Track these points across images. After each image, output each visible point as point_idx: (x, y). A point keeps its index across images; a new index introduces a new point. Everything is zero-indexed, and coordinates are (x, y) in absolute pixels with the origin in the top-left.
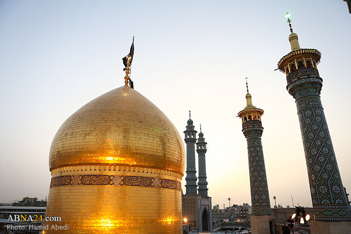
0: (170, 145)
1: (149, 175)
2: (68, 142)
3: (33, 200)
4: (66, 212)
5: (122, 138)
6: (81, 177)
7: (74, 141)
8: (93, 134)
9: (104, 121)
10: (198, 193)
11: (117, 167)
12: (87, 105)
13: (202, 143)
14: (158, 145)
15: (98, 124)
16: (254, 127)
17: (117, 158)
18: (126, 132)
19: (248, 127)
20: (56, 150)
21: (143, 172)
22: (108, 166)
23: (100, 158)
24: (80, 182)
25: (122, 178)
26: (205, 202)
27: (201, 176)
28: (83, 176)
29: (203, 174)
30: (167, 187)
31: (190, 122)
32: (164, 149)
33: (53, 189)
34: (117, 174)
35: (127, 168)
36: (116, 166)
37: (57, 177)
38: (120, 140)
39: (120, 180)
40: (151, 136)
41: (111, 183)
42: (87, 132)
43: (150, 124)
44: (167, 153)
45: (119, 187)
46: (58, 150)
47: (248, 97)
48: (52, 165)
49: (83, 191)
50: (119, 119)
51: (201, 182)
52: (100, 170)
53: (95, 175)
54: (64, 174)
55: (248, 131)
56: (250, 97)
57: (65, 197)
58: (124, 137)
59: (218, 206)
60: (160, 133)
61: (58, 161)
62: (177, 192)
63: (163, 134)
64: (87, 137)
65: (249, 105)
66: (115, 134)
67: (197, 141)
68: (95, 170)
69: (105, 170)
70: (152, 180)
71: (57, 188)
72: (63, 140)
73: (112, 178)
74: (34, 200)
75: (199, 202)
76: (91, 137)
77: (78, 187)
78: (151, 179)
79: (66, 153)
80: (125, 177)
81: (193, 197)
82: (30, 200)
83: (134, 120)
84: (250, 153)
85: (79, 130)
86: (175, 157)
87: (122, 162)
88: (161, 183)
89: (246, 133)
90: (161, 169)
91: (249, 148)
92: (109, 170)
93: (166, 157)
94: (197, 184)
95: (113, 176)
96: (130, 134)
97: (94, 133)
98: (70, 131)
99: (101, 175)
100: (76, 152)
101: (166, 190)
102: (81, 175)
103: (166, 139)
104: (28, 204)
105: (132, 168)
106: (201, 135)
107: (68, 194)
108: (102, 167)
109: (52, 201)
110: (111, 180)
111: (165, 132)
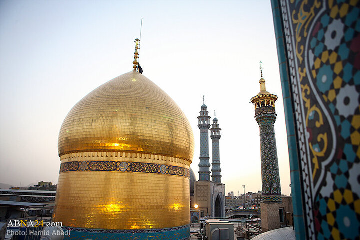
0: (177, 132)
1: (156, 162)
2: (75, 129)
3: (48, 185)
4: (74, 197)
5: (129, 124)
6: (88, 163)
7: (81, 128)
8: (99, 121)
9: (110, 108)
10: (211, 180)
11: (124, 154)
12: (94, 92)
13: (217, 129)
14: (166, 132)
15: (104, 111)
16: (267, 113)
17: (123, 145)
18: (134, 118)
19: (261, 114)
20: (65, 137)
21: (150, 159)
22: (115, 153)
23: (107, 145)
24: (88, 168)
25: (129, 164)
26: (218, 189)
27: (215, 162)
28: (91, 163)
29: (217, 161)
30: (175, 174)
31: (204, 108)
32: (172, 136)
33: (63, 174)
34: (124, 160)
35: (134, 155)
36: (123, 152)
37: (66, 163)
38: (127, 127)
39: (127, 167)
40: (158, 122)
41: (118, 169)
42: (94, 119)
43: (157, 110)
44: (174, 140)
45: (126, 174)
46: (66, 137)
47: (262, 82)
48: (61, 151)
49: (91, 177)
50: (125, 106)
51: (215, 169)
52: (107, 156)
53: (102, 162)
54: (73, 160)
55: (261, 118)
56: (264, 82)
57: (73, 183)
58: (131, 124)
59: (233, 193)
60: (167, 119)
61: (66, 147)
62: (185, 179)
63: (170, 120)
64: (94, 124)
65: (263, 91)
66: (122, 121)
67: (211, 127)
68: (102, 156)
69: (112, 156)
70: (159, 167)
71: (66, 174)
72: (70, 127)
73: (118, 164)
74: (50, 185)
75: (212, 188)
76: (98, 124)
77: (85, 173)
78: (157, 165)
79: (74, 139)
80: (132, 164)
81: (206, 184)
82: (45, 185)
83: (141, 107)
84: (263, 140)
85: (86, 117)
86: (183, 144)
87: (129, 149)
88: (168, 170)
89: (259, 120)
90: (168, 156)
91: (262, 135)
92: (116, 157)
93: (173, 144)
94: (210, 171)
95: (119, 162)
96: (137, 120)
97: (101, 120)
98: (78, 118)
99: (108, 162)
100: (83, 138)
101: (173, 177)
102: (88, 162)
103: (173, 126)
104: (44, 188)
105: (138, 154)
106: (215, 121)
107: (76, 180)
108: (109, 154)
109: (61, 186)
110: (117, 167)
111: (172, 118)
